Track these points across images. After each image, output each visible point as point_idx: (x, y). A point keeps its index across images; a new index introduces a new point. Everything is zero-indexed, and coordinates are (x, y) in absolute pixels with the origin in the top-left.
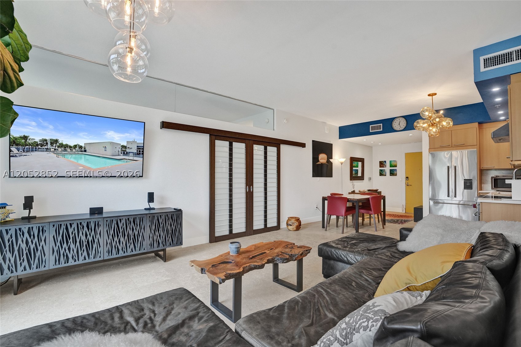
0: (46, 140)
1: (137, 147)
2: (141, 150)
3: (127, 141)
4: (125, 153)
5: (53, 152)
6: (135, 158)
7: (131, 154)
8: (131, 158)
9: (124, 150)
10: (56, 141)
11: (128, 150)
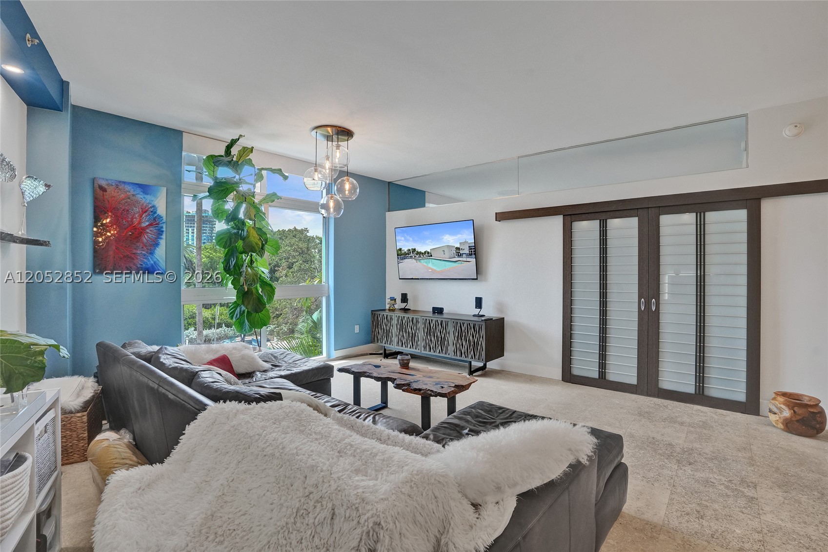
0: (410, 250)
1: (469, 247)
2: (473, 250)
3: (460, 243)
4: (460, 255)
5: (414, 258)
6: (468, 259)
7: (464, 255)
8: (465, 259)
9: (458, 252)
10: (415, 250)
11: (461, 252)
